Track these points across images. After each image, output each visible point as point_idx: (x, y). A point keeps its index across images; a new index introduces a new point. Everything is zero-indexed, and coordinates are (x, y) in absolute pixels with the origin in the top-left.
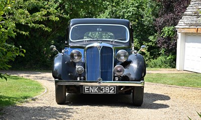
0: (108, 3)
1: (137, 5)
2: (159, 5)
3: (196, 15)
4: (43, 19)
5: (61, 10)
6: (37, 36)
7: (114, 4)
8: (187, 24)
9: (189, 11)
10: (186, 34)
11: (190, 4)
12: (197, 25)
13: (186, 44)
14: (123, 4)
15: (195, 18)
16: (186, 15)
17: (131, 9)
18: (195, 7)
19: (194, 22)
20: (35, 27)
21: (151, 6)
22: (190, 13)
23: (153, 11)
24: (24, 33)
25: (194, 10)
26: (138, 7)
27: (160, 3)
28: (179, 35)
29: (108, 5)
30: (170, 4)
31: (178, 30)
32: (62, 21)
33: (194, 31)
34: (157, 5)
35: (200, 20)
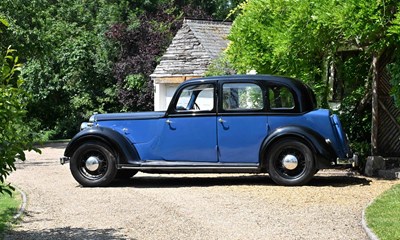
1: (84, 45)
2: (117, 45)
3: (183, 58)
8: (168, 72)
9: (170, 52)
10: (167, 85)
11: (171, 43)
12: (183, 72)
13: (168, 98)
14: (64, 45)
15: (180, 63)
16: (166, 59)
17: (77, 52)
18: (179, 48)
19: (179, 68)
21: (107, 47)
22: (172, 55)
23: (109, 54)
25: (179, 52)
26: (86, 49)
27: (119, 42)
28: (157, 87)
30: (133, 43)
31: (154, 80)
33: (180, 80)
34: (114, 45)
35: (188, 66)
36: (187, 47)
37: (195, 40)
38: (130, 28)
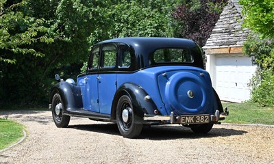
0: (122, 25)
1: (156, 25)
2: (181, 24)
3: (228, 31)
4: (32, 42)
5: (60, 32)
6: (33, 66)
7: (129, 26)
8: (216, 44)
9: (219, 27)
10: (216, 56)
11: (219, 18)
12: (229, 43)
13: (217, 67)
14: (139, 25)
15: (226, 36)
16: (215, 32)
17: (149, 30)
18: (225, 22)
19: (225, 41)
20: (22, 53)
21: (173, 26)
22: (220, 29)
23: (175, 32)
24: (9, 61)
25: (225, 26)
26: (157, 28)
27: (183, 22)
28: (208, 57)
29: (123, 27)
30: (194, 22)
31: (206, 51)
32: (63, 47)
33: (226, 51)
34: (179, 24)
35: (232, 38)
36: (232, 22)
37: (237, 15)
38: (192, 9)
